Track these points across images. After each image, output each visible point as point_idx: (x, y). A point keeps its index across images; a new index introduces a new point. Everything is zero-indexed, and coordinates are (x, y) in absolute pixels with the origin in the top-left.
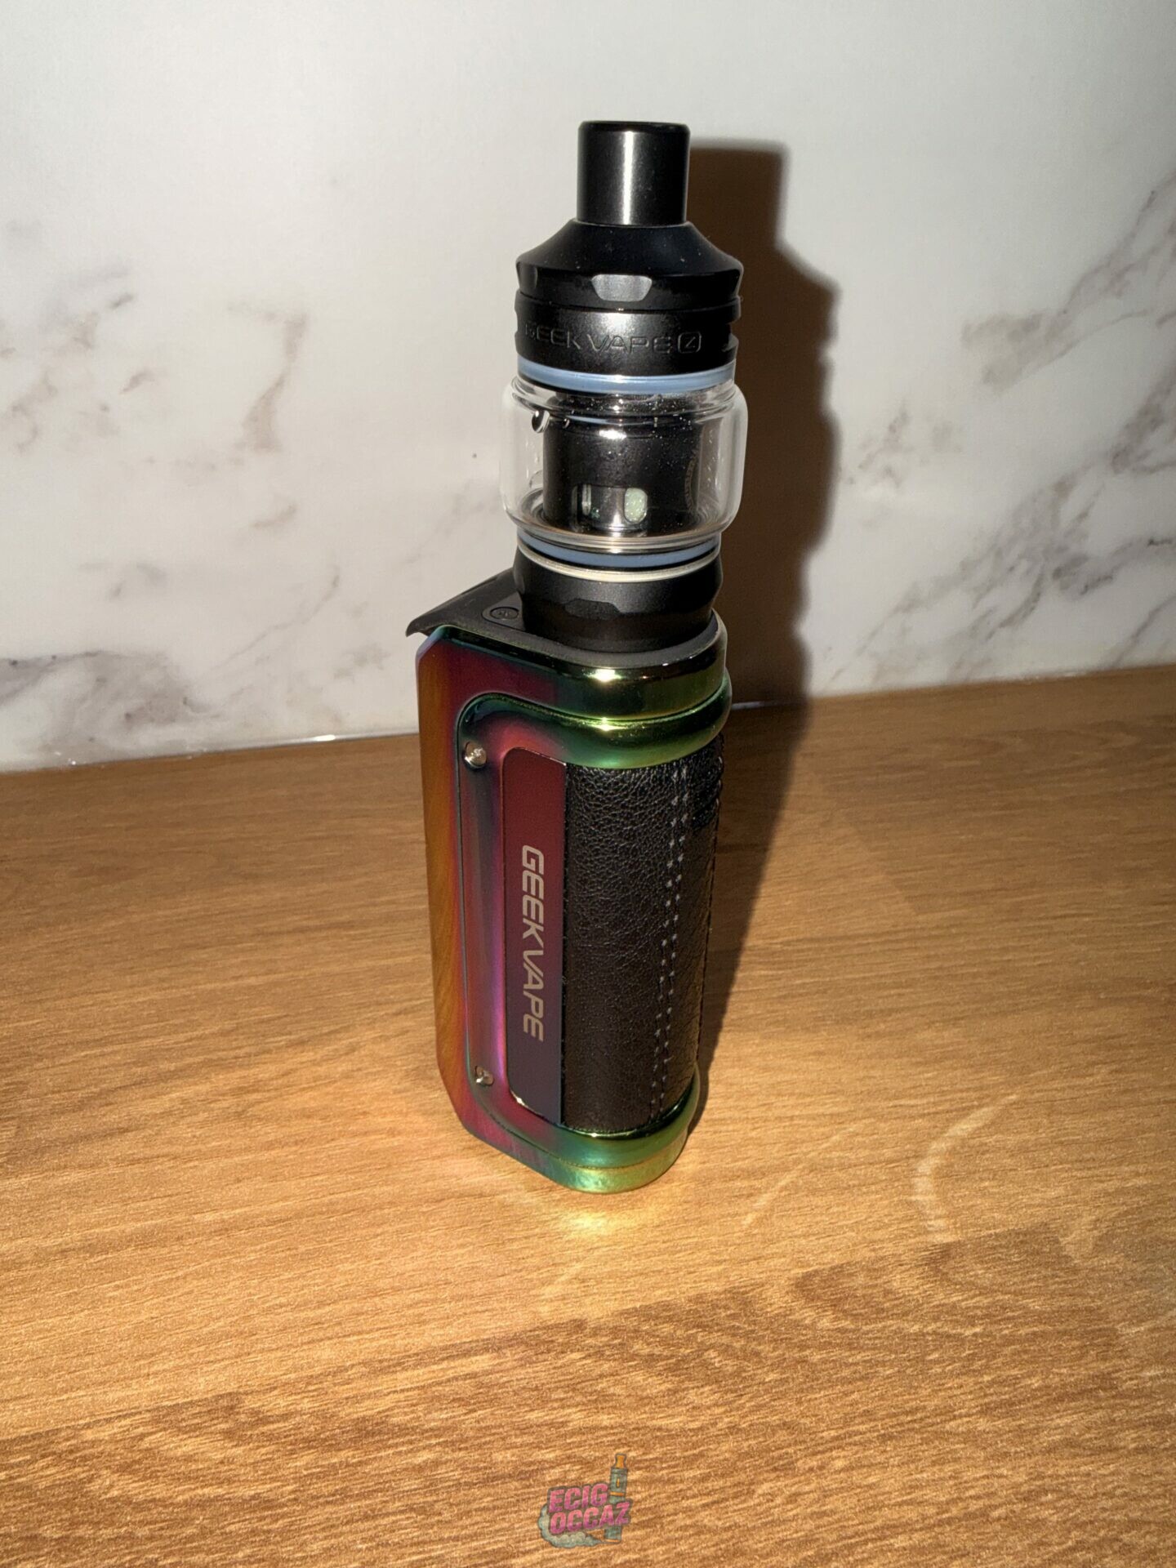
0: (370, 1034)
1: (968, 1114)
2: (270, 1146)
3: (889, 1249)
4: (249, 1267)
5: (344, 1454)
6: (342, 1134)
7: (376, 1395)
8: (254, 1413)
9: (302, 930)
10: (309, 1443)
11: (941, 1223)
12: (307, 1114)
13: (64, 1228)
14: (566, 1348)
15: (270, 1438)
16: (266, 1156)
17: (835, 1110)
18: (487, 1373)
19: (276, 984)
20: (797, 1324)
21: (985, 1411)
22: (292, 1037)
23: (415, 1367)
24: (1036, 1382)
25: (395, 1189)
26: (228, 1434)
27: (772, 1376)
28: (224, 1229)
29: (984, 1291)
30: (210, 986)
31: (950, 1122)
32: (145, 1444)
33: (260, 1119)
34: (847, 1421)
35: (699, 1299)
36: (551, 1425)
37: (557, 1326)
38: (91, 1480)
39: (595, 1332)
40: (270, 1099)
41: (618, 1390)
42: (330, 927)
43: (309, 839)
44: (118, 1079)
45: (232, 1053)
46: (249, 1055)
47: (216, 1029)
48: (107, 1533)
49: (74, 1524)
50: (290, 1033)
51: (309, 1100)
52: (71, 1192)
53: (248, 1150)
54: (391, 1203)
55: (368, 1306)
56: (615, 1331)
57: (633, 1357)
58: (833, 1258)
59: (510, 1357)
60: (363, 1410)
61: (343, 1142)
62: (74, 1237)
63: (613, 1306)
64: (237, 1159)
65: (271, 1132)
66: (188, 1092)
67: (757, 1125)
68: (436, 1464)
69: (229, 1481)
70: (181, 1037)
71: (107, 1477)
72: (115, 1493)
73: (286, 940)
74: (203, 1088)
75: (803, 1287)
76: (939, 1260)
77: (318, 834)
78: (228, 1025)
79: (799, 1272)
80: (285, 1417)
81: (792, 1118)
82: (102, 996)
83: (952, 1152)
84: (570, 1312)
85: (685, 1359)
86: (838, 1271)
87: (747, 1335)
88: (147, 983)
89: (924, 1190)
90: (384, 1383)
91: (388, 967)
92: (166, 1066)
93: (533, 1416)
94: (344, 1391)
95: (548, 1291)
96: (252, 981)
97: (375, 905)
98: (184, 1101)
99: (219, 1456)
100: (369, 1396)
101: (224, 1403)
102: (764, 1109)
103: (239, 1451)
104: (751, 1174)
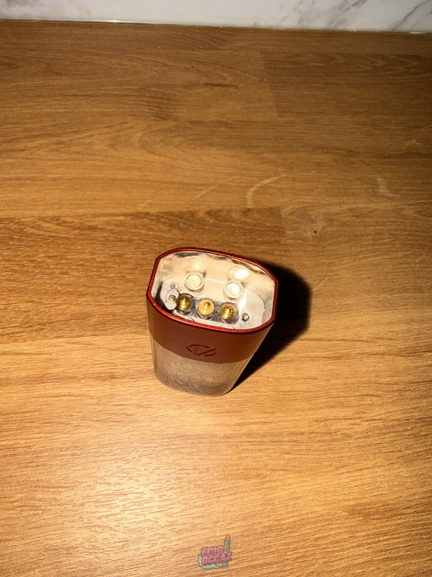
0: (97, 132)
1: (269, 178)
2: (66, 160)
3: (234, 207)
4: (61, 189)
5: (86, 232)
6: (87, 159)
7: (95, 221)
8: (64, 221)
10: (77, 228)
11: (251, 203)
12: (77, 153)
13: (10, 173)
14: (144, 218)
15: (68, 226)
16: (65, 162)
18: (123, 220)
19: (67, 112)
20: (205, 220)
22: (73, 130)
23: (105, 217)
25: (102, 176)
26: (57, 224)
27: (195, 230)
28: (54, 179)
30: (47, 110)
31: (263, 179)
32: (37, 223)
33: (63, 152)
35: (181, 212)
36: (138, 233)
38: (24, 229)
39: (152, 216)
40: (66, 147)
41: (155, 228)
44: (20, 135)
45: (54, 132)
46: (59, 133)
47: (49, 124)
50: (72, 129)
51: (77, 149)
52: (10, 164)
53: (60, 160)
54: (101, 179)
55: (94, 202)
56: (157, 216)
57: (161, 222)
59: (129, 218)
60: (91, 224)
61: (88, 161)
62: (14, 176)
63: (158, 211)
64: (57, 162)
65: (66, 156)
66: (42, 142)
67: (208, 173)
68: (109, 236)
69: (58, 233)
70: (38, 125)
71: (28, 229)
72: (30, 232)
74: (47, 141)
75: (209, 213)
76: (247, 212)
78: (53, 123)
79: (208, 209)
80: (72, 222)
83: (261, 187)
84: (147, 210)
85: (174, 224)
86: (219, 211)
87: (191, 221)
90: (96, 219)
92: (34, 133)
93: (134, 230)
94: (86, 219)
95: (141, 205)
96: (60, 110)
98: (41, 144)
99: (55, 228)
100: (93, 221)
101: (56, 218)
102: (211, 169)
103: (60, 228)
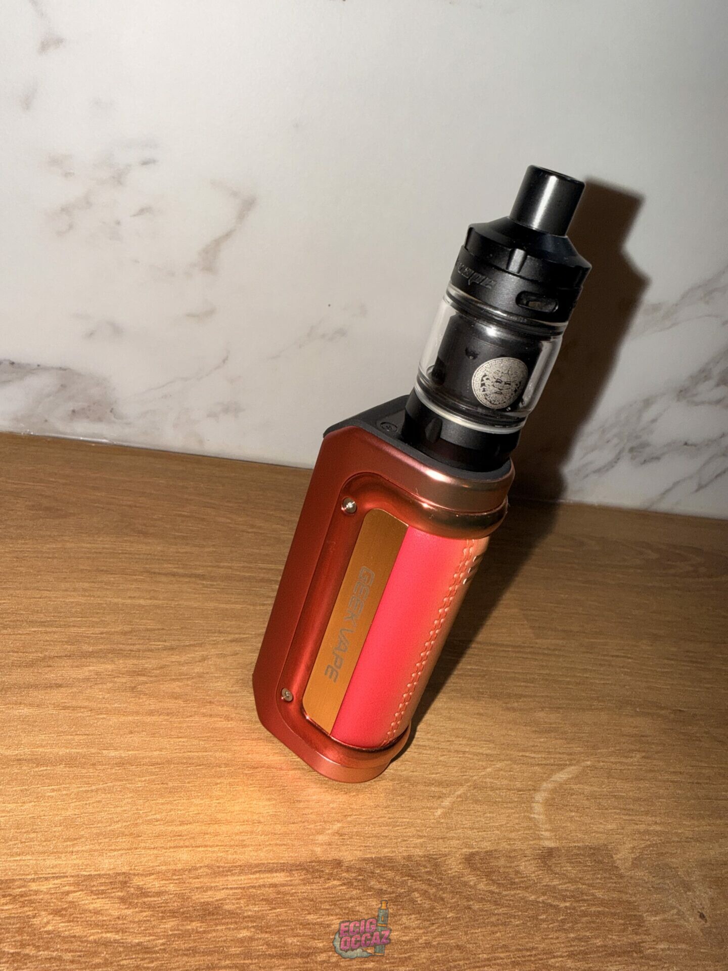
0: (213, 651)
1: (563, 769)
2: (151, 713)
3: (518, 845)
4: (136, 791)
5: (195, 925)
6: (196, 713)
7: (216, 889)
8: (139, 888)
9: (174, 575)
10: (174, 914)
11: (547, 834)
12: (175, 696)
13: (19, 744)
14: (331, 877)
15: (150, 907)
16: (149, 719)
17: (489, 752)
18: (283, 885)
19: (157, 607)
20: (465, 884)
21: (571, 955)
22: (166, 644)
23: (240, 874)
24: (599, 942)
25: (228, 755)
26: (123, 900)
27: (451, 915)
28: (122, 763)
29: (573, 881)
30: (116, 600)
31: (553, 772)
32: (70, 898)
33: (145, 694)
34: (494, 949)
35: (409, 858)
36: (321, 924)
37: (326, 862)
38: (34, 917)
39: (349, 869)
40: (151, 682)
41: (361, 909)
42: (190, 576)
43: (180, 515)
44: (56, 650)
45: (128, 648)
46: (139, 651)
47: (118, 629)
48: (43, 954)
49: (23, 945)
50: (165, 641)
51: (175, 687)
52: (23, 720)
53: (137, 713)
54: (227, 765)
55: (211, 829)
56: (360, 871)
57: (370, 889)
58: (487, 846)
59: (297, 877)
60: (207, 897)
61: (197, 718)
62: (24, 751)
63: (359, 854)
64: (130, 718)
65: (151, 704)
66: (101, 668)
67: (444, 753)
68: (251, 939)
69: (124, 931)
70: (97, 630)
71: (44, 917)
72: (50, 928)
73: (164, 579)
74: (110, 667)
75: (469, 860)
76: (547, 857)
77: (183, 513)
78: (127, 628)
79: (467, 851)
80: (159, 894)
81: (464, 752)
82: (46, 594)
83: (554, 791)
84: (333, 854)
85: (400, 895)
86: (489, 853)
87: (436, 886)
88: (75, 590)
89: (538, 811)
90: (220, 882)
91: (227, 609)
92: (86, 648)
93: (311, 918)
94: (196, 883)
95: (321, 838)
96: (142, 602)
97: (219, 567)
98: (97, 673)
99: (116, 913)
100: (211, 888)
101: (121, 878)
102: (449, 743)
103: (129, 912)
104: (440, 784)
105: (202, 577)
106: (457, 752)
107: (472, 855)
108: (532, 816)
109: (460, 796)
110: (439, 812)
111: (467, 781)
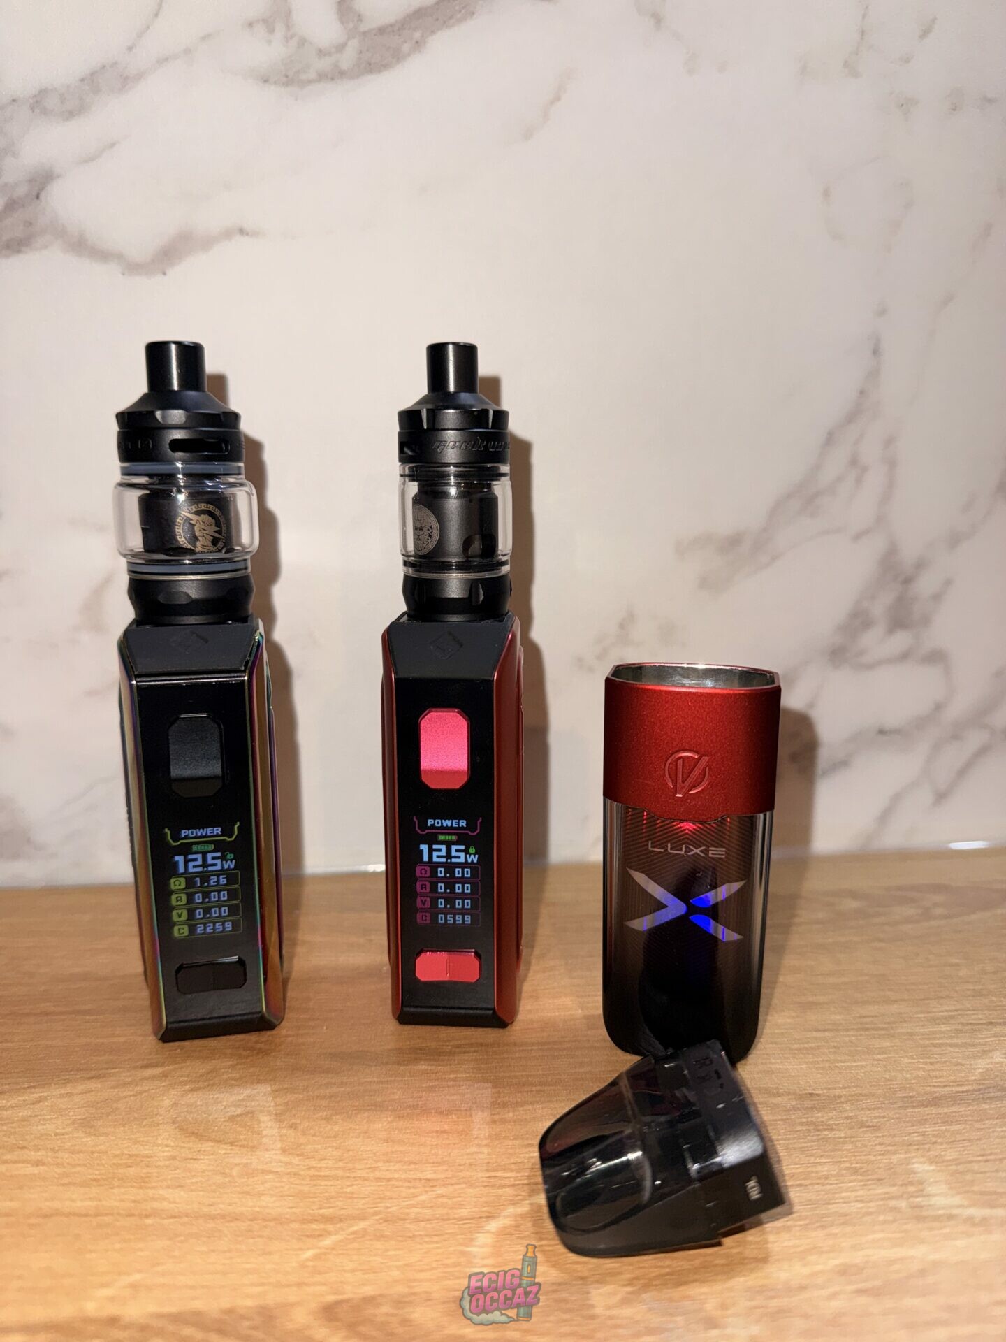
9: (48, 1014)
17: (433, 1176)
37: (94, 1320)
42: (72, 1013)
56: (142, 1329)
58: (369, 1290)
73: (31, 1019)
75: (330, 1313)
79: (331, 1298)
81: (389, 1180)
89: (482, 1243)
91: (103, 1044)
104: (329, 1219)
105: (88, 1012)
106: (378, 1179)
107: (338, 1303)
108: (469, 1249)
109: (354, 1233)
110: (309, 1254)
111: (375, 1214)
